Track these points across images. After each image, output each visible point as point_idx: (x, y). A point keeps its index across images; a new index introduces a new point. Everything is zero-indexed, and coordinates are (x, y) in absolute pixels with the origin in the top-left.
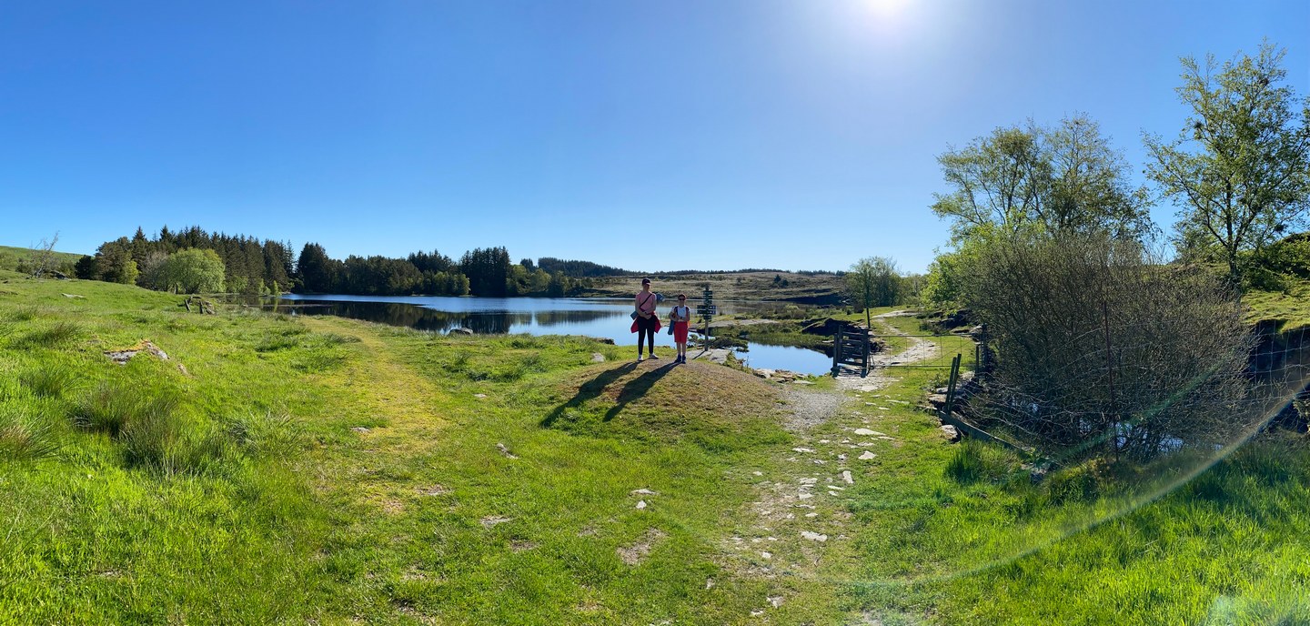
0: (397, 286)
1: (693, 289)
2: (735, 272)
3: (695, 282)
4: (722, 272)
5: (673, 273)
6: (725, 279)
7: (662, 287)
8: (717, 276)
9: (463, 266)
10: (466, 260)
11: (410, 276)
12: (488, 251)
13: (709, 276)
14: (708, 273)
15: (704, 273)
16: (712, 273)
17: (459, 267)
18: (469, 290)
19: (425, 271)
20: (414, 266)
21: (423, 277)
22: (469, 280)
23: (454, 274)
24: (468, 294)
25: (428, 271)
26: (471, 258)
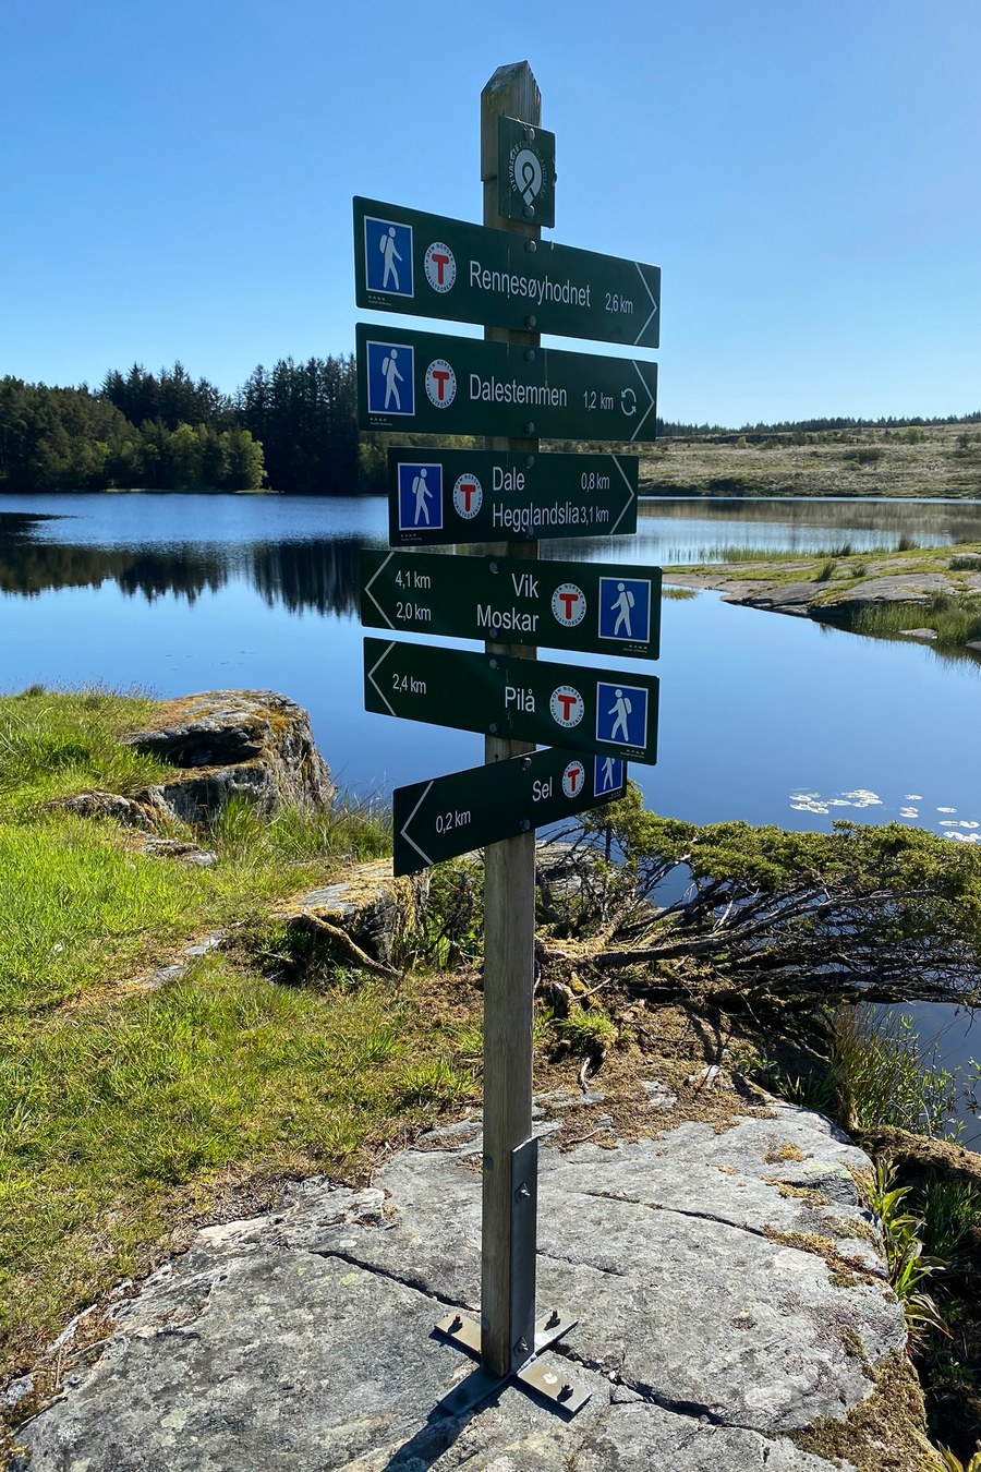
0: (64, 465)
1: (835, 468)
2: (952, 421)
3: (842, 448)
4: (917, 422)
5: (789, 427)
6: (924, 439)
7: (753, 463)
8: (903, 431)
9: (249, 412)
10: (256, 391)
11: (102, 437)
12: (312, 367)
13: (883, 431)
14: (881, 424)
15: (870, 424)
16: (892, 424)
17: (238, 413)
18: (263, 477)
19: (145, 422)
20: (112, 409)
21: (139, 438)
22: (262, 448)
23: (220, 431)
24: (261, 487)
25: (151, 422)
26: (270, 386)
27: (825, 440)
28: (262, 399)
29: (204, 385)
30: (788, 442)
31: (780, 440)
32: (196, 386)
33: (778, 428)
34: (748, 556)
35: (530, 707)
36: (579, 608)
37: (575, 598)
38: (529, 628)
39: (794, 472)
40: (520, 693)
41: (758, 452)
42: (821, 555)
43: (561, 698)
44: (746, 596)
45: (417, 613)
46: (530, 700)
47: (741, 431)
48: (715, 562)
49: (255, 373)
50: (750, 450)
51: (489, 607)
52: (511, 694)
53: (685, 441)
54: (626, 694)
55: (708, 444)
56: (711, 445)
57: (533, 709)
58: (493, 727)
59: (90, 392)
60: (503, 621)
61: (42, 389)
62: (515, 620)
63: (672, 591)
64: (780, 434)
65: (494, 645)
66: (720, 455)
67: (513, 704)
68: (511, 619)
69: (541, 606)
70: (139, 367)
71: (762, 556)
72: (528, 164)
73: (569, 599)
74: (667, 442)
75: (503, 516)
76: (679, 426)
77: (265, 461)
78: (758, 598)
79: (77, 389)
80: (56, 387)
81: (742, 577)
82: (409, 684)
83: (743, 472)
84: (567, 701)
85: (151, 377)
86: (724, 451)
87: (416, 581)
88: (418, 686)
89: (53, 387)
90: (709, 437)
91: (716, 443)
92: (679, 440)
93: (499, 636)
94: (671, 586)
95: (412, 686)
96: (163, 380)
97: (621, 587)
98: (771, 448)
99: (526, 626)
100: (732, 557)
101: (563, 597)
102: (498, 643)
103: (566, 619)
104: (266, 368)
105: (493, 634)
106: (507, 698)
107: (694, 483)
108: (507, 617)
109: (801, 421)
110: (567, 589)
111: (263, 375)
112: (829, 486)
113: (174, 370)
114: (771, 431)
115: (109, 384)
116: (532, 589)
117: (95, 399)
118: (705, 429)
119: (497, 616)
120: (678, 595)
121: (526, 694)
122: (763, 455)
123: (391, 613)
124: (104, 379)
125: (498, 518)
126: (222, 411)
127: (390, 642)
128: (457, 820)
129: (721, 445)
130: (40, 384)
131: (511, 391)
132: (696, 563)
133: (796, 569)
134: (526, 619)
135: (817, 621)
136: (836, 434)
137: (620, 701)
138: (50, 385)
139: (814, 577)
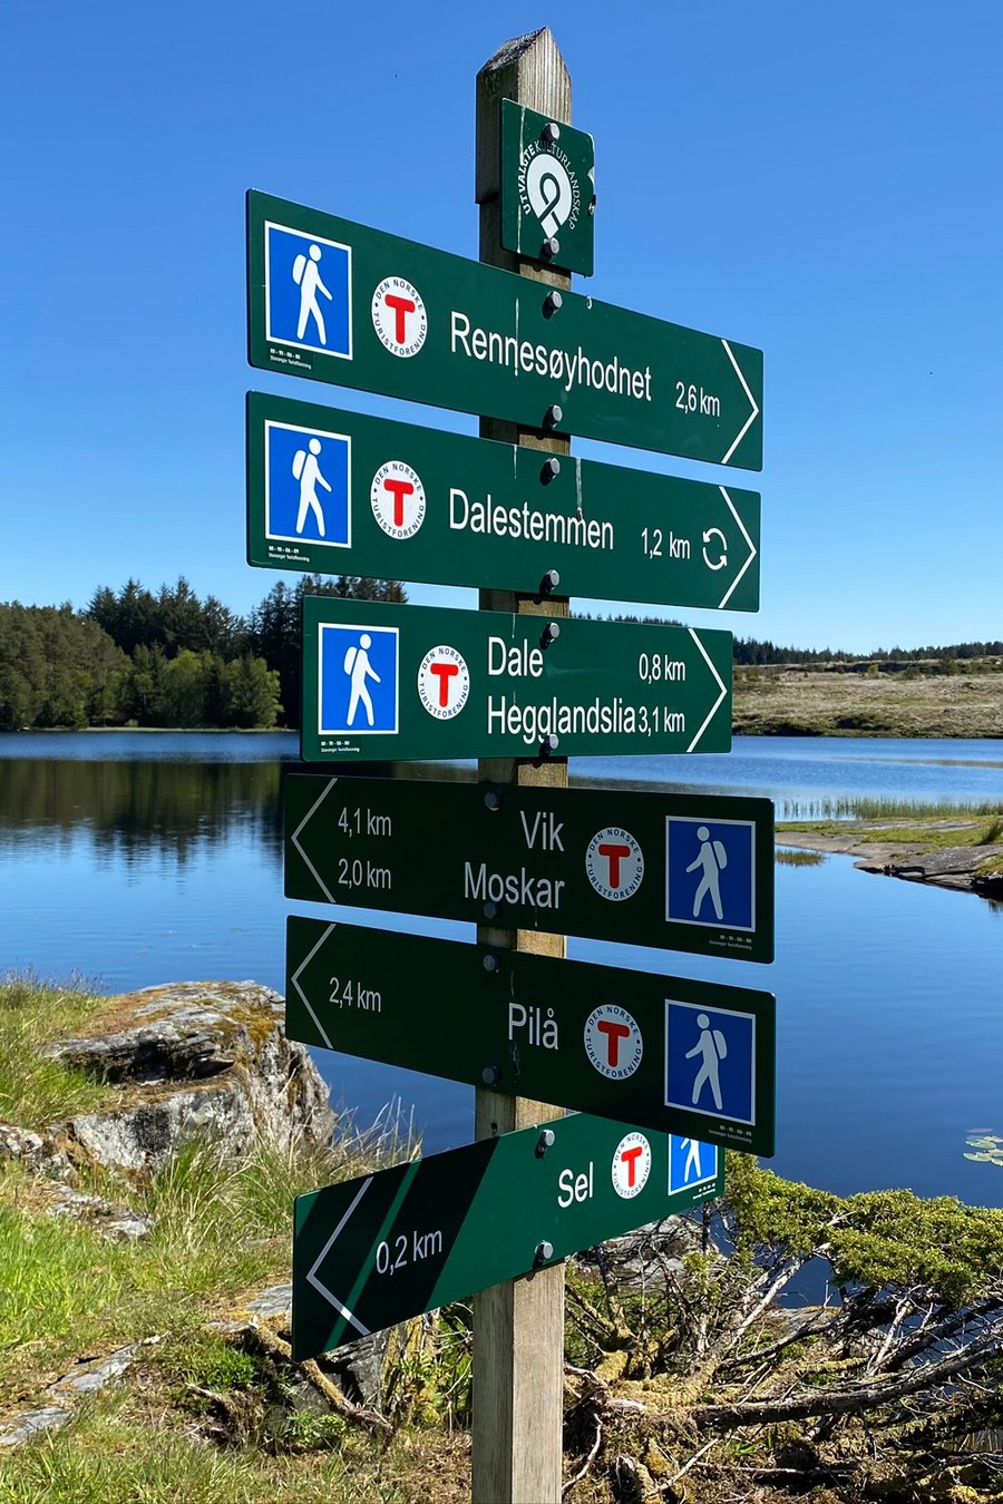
7: (888, 697)
9: (265, 636)
10: (274, 612)
17: (252, 637)
18: (278, 713)
19: (138, 647)
20: (99, 633)
21: (129, 667)
22: (278, 678)
23: (228, 658)
24: (275, 725)
25: (145, 647)
26: (292, 605)
27: (980, 670)
28: (281, 620)
29: (212, 604)
30: (936, 671)
31: (923, 670)
32: (203, 606)
33: (918, 654)
34: (889, 812)
35: (550, 1040)
36: (632, 869)
37: (625, 852)
38: (549, 903)
39: (942, 708)
40: (534, 1015)
41: (894, 684)
42: (984, 811)
43: (603, 1026)
44: (890, 863)
45: (370, 876)
46: (550, 1028)
47: (872, 658)
48: (844, 818)
49: (274, 591)
50: (884, 681)
51: (483, 866)
52: (518, 1016)
53: (801, 670)
54: (716, 1023)
55: (831, 674)
56: (836, 674)
57: (555, 1044)
58: (488, 1075)
59: (74, 612)
60: (506, 891)
61: (17, 607)
62: (526, 889)
63: (790, 854)
64: (922, 661)
65: (492, 930)
66: (847, 687)
67: (521, 1033)
68: (519, 888)
69: (570, 866)
70: (135, 583)
71: (905, 812)
72: (548, 176)
73: (615, 853)
74: (779, 671)
75: (507, 717)
76: (793, 652)
77: (281, 693)
78: (905, 865)
79: (58, 608)
80: (34, 607)
81: (880, 838)
82: (355, 995)
83: (876, 707)
84: (614, 1032)
85: (148, 595)
86: (851, 680)
87: (370, 824)
88: (370, 999)
89: (30, 605)
90: (830, 665)
91: (840, 672)
92: (793, 669)
93: (499, 915)
94: (788, 849)
95: (360, 998)
96: (163, 598)
97: (703, 833)
98: (911, 679)
99: (544, 899)
100: (867, 812)
101: (604, 850)
102: (497, 928)
103: (610, 888)
104: (287, 585)
105: (490, 912)
106: (512, 1023)
107: (815, 721)
108: (512, 883)
109: (948, 646)
110: (612, 836)
111: (284, 593)
112: (989, 725)
113: (176, 587)
114: (910, 659)
115: (97, 603)
116: (554, 836)
117: (80, 621)
118: (826, 656)
119: (496, 881)
120: (800, 860)
121: (544, 1018)
122: (901, 687)
123: (330, 875)
124: (92, 598)
125: (497, 720)
126: (232, 635)
127: (327, 924)
128: (417, 1248)
129: (846, 675)
130: (15, 603)
131: (521, 520)
132: (821, 819)
133: (952, 829)
134: (544, 887)
135: (986, 898)
136: (994, 661)
137: (705, 1035)
138: (26, 604)
139: (978, 839)
